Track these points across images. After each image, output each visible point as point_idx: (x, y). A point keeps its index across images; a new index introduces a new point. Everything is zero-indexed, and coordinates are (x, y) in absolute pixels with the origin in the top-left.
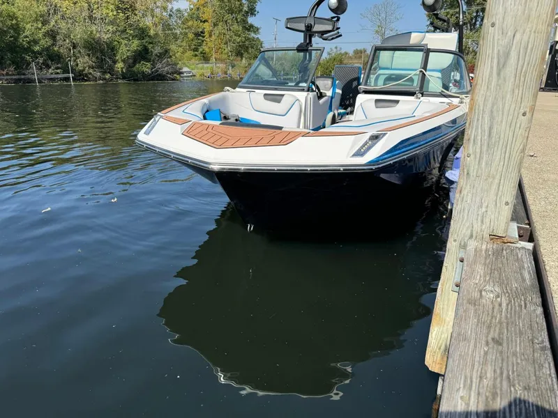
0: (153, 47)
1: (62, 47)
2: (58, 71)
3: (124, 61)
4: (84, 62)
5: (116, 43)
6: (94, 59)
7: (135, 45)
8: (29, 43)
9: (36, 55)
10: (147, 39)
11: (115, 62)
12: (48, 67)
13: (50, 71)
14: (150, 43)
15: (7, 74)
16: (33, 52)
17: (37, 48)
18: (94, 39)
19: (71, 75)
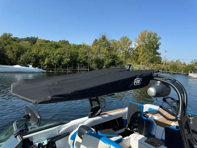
0: (117, 61)
1: (88, 61)
2: (86, 68)
3: (106, 65)
4: (94, 65)
5: (105, 60)
6: (97, 65)
7: (110, 60)
8: (79, 60)
9: (80, 63)
10: (115, 58)
11: (103, 66)
12: (83, 67)
13: (83, 68)
14: (116, 60)
15: (71, 69)
16: (80, 62)
17: (81, 61)
18: (98, 59)
19: (89, 69)
